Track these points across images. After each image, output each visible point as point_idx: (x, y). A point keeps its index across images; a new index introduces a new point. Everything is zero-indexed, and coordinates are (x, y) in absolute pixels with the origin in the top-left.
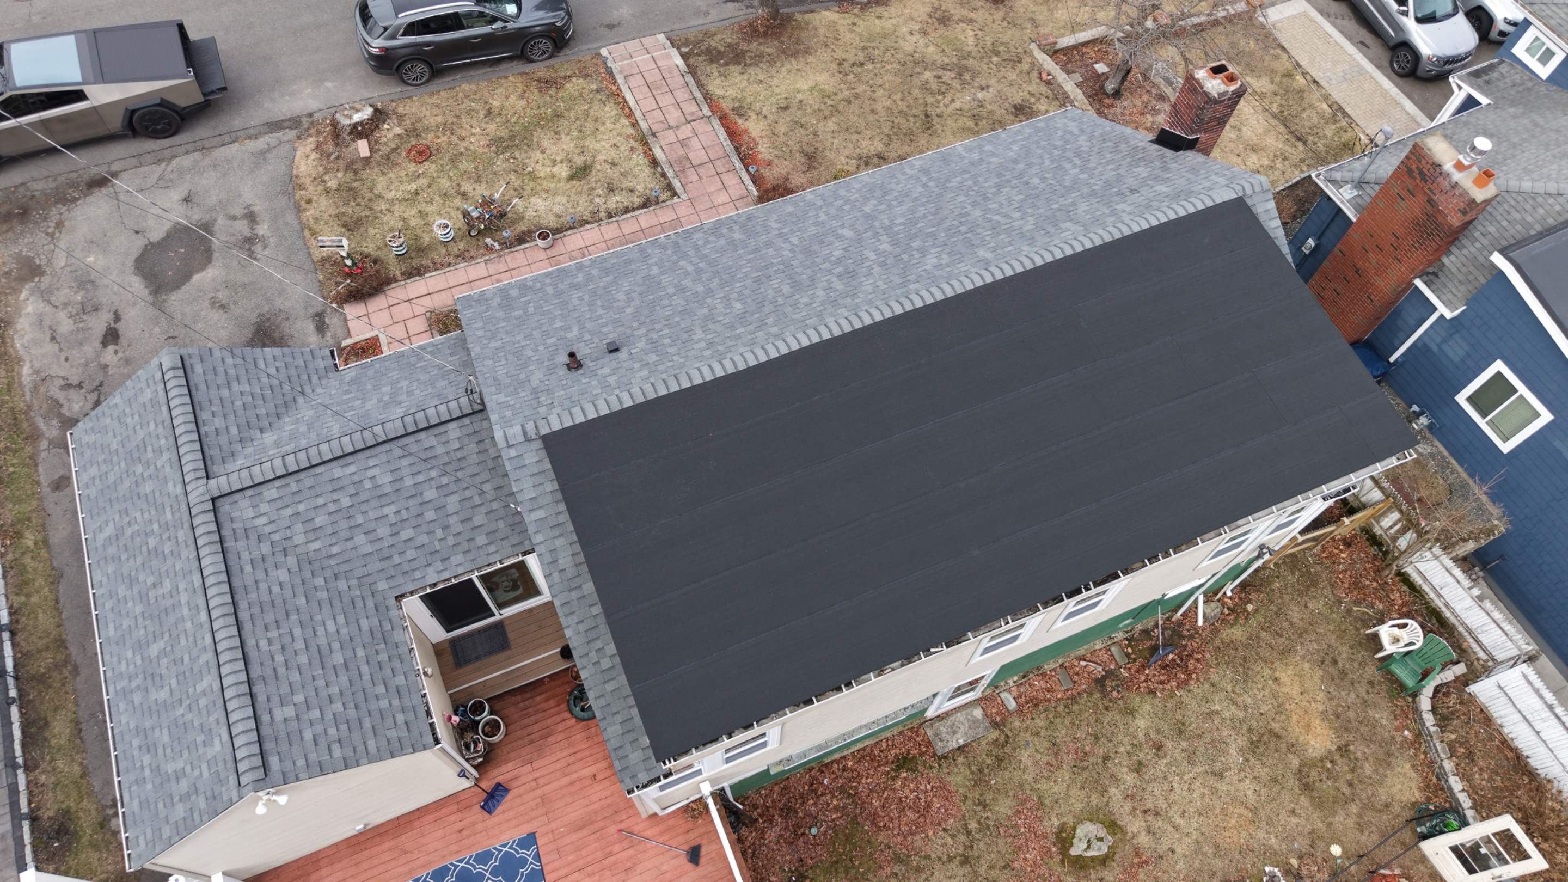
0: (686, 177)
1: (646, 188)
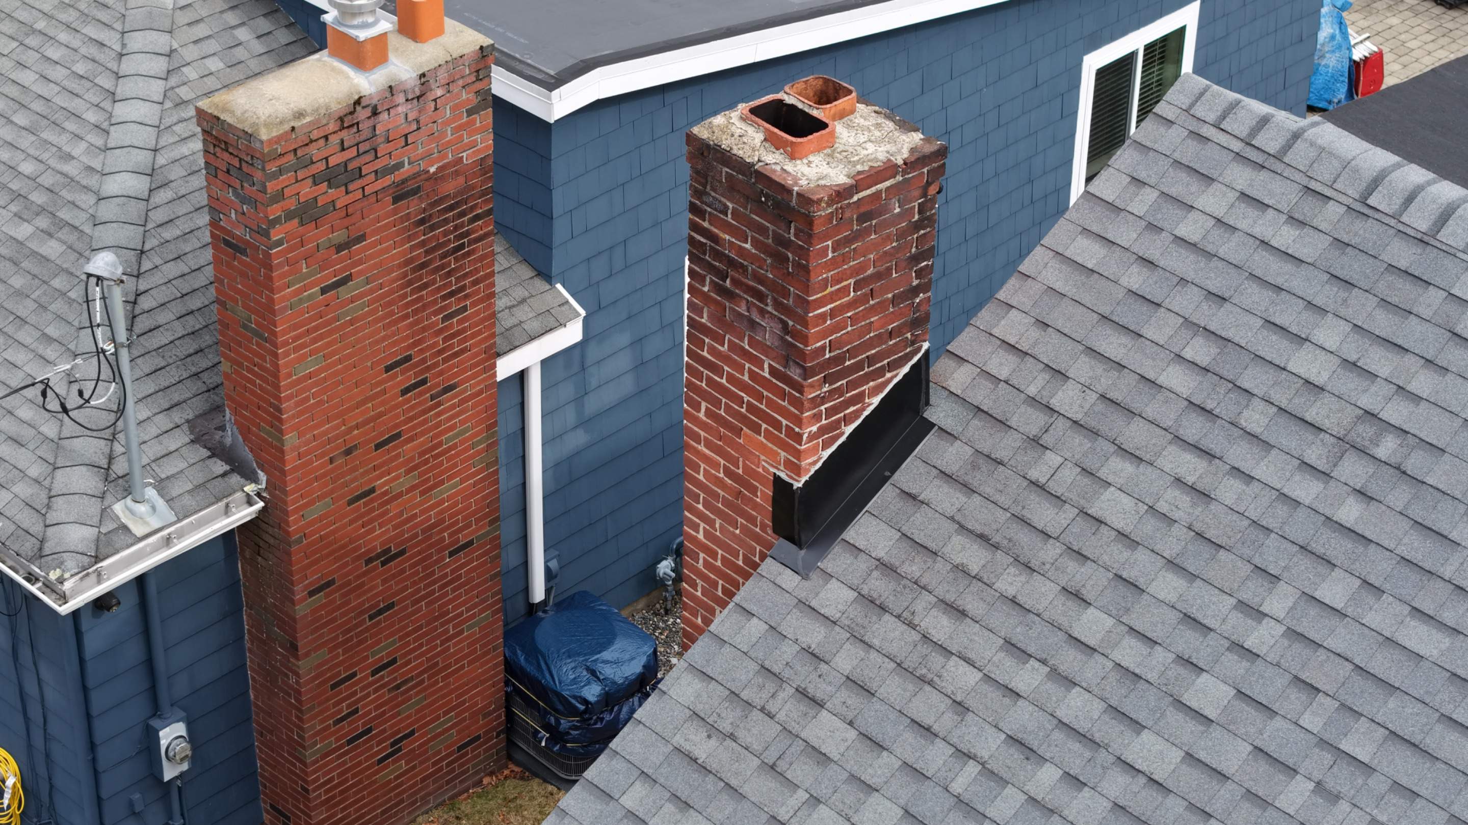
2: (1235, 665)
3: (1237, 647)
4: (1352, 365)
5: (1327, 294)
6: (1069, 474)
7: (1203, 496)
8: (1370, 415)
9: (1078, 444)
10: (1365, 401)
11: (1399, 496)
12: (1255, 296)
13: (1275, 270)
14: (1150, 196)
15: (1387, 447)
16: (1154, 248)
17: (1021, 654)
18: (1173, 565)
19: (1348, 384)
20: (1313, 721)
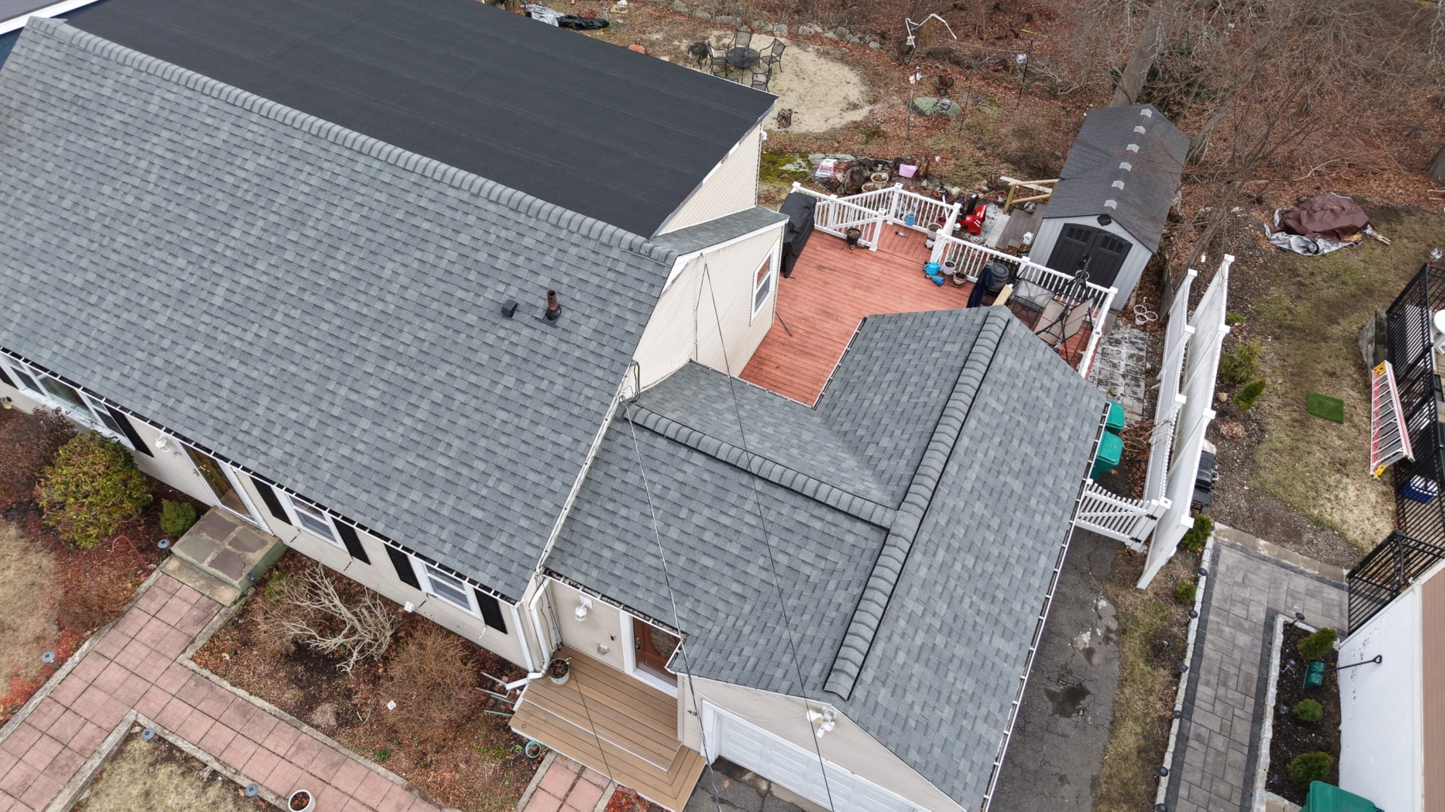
0: (92, 740)
1: (134, 781)
2: (54, 159)
3: (54, 155)
4: (72, 84)
5: (65, 68)
6: (16, 122)
7: (44, 121)
8: (76, 95)
9: (17, 115)
10: (76, 92)
11: (84, 113)
12: (50, 71)
13: (53, 63)
14: (25, 50)
15: (80, 102)
16: (27, 63)
17: (9, 166)
18: (40, 139)
19: (71, 89)
20: (70, 168)
